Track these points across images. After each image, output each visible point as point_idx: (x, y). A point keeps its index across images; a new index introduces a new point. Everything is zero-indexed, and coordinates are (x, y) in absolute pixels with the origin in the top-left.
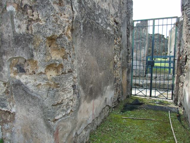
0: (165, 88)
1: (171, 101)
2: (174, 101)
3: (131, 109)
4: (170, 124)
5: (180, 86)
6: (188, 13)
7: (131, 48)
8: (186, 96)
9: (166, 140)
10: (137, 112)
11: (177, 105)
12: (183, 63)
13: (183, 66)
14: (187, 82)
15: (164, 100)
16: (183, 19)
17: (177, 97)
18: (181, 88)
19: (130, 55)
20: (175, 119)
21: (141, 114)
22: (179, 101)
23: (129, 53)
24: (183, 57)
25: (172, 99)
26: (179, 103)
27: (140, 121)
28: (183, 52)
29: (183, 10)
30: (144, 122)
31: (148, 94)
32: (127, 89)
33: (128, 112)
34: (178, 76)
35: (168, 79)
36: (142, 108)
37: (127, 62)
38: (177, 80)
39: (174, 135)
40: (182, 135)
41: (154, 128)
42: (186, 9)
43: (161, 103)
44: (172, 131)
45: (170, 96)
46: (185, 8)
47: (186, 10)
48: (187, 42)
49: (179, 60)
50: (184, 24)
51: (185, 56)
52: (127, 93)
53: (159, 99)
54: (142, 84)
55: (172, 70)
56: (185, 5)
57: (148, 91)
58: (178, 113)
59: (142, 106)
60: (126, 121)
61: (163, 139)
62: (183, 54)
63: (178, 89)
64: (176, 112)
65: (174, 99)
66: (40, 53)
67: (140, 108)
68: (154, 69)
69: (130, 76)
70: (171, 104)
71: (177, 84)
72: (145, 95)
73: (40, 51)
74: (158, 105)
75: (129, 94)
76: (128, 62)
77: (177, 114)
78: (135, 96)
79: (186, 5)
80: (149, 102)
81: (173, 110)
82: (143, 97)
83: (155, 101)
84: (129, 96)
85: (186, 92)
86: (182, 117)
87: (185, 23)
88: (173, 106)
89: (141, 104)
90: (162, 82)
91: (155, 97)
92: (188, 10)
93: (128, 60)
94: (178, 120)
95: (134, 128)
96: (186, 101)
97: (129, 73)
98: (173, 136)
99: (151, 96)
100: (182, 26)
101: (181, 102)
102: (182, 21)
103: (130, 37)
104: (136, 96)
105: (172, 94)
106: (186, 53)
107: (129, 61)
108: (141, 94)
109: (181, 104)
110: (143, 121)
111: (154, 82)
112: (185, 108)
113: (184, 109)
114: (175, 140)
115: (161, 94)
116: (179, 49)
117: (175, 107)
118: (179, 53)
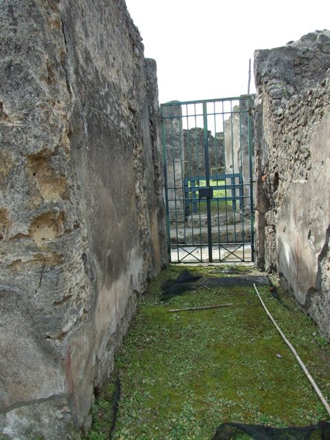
0: (230, 240)
1: (252, 264)
2: (259, 264)
3: (180, 291)
4: (263, 307)
5: (266, 232)
6: (272, 91)
7: (161, 163)
8: (284, 250)
9: (265, 338)
10: (193, 295)
11: (263, 270)
12: (270, 188)
13: (271, 193)
14: (285, 224)
15: (238, 264)
16: (260, 101)
17: (263, 254)
18: (269, 237)
19: (160, 178)
20: (269, 296)
21: (202, 298)
22: (267, 262)
23: (158, 175)
24: (268, 175)
25: (253, 261)
26: (267, 266)
27: (205, 311)
28: (267, 165)
29: (259, 83)
30: (214, 313)
31: (206, 257)
32: (161, 253)
33: (176, 298)
34: (262, 215)
35: (233, 223)
36: (200, 286)
37: (156, 194)
38: (259, 223)
39: (276, 325)
40: (290, 323)
41: (237, 320)
42: (266, 83)
43: (233, 270)
44: (270, 319)
45: (248, 256)
46: (265, 79)
47: (268, 84)
48: (275, 146)
49: (260, 182)
50: (264, 112)
51: (272, 175)
52: (162, 261)
53: (229, 264)
54: (182, 237)
55: (238, 202)
56: (263, 74)
57: (206, 250)
58: (271, 285)
59: (199, 282)
60: (178, 317)
61: (259, 337)
62: (268, 169)
63: (263, 238)
64: (266, 284)
65: (256, 261)
66: (13, 190)
67: (197, 286)
68: (213, 203)
69: (165, 223)
70: (252, 270)
71: (261, 228)
72: (200, 258)
73: (12, 187)
74: (229, 276)
75: (165, 261)
76: (159, 195)
77: (269, 287)
78: (177, 265)
79: (265, 75)
80: (211, 273)
81: (261, 281)
82: (196, 265)
83: (222, 269)
84: (167, 266)
85: (284, 243)
86: (280, 291)
87: (266, 110)
88: (257, 273)
89: (196, 278)
90: (223, 229)
91: (221, 261)
92: (271, 85)
93: (158, 189)
94: (275, 297)
95: (199, 326)
96: (285, 260)
97: (162, 218)
98: (276, 327)
99: (211, 260)
100: (260, 115)
101: (272, 264)
102: (261, 106)
103: (158, 139)
104: (182, 264)
105: (253, 251)
106: (274, 168)
107: (160, 192)
108: (189, 258)
109: (273, 269)
110: (213, 311)
111: (215, 230)
112: (285, 274)
113: (281, 275)
114: (279, 334)
115: (232, 253)
116: (259, 161)
117: (261, 274)
118: (259, 168)
